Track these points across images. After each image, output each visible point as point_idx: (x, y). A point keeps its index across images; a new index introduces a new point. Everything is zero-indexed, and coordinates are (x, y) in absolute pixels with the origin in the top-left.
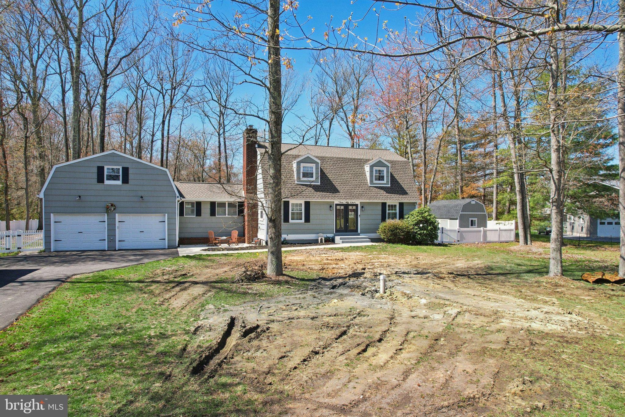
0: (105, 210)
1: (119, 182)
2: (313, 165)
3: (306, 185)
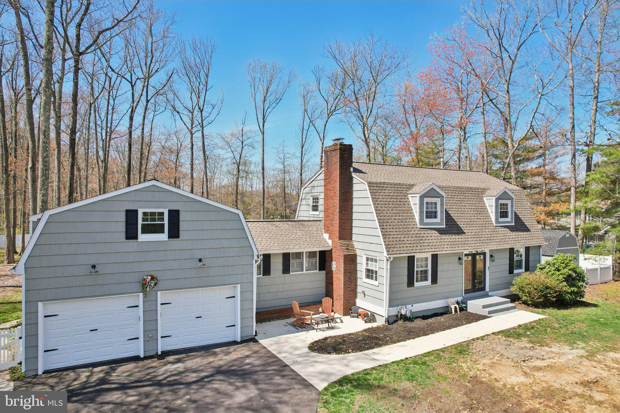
0: (139, 287)
1: (164, 237)
2: (438, 200)
3: (430, 229)
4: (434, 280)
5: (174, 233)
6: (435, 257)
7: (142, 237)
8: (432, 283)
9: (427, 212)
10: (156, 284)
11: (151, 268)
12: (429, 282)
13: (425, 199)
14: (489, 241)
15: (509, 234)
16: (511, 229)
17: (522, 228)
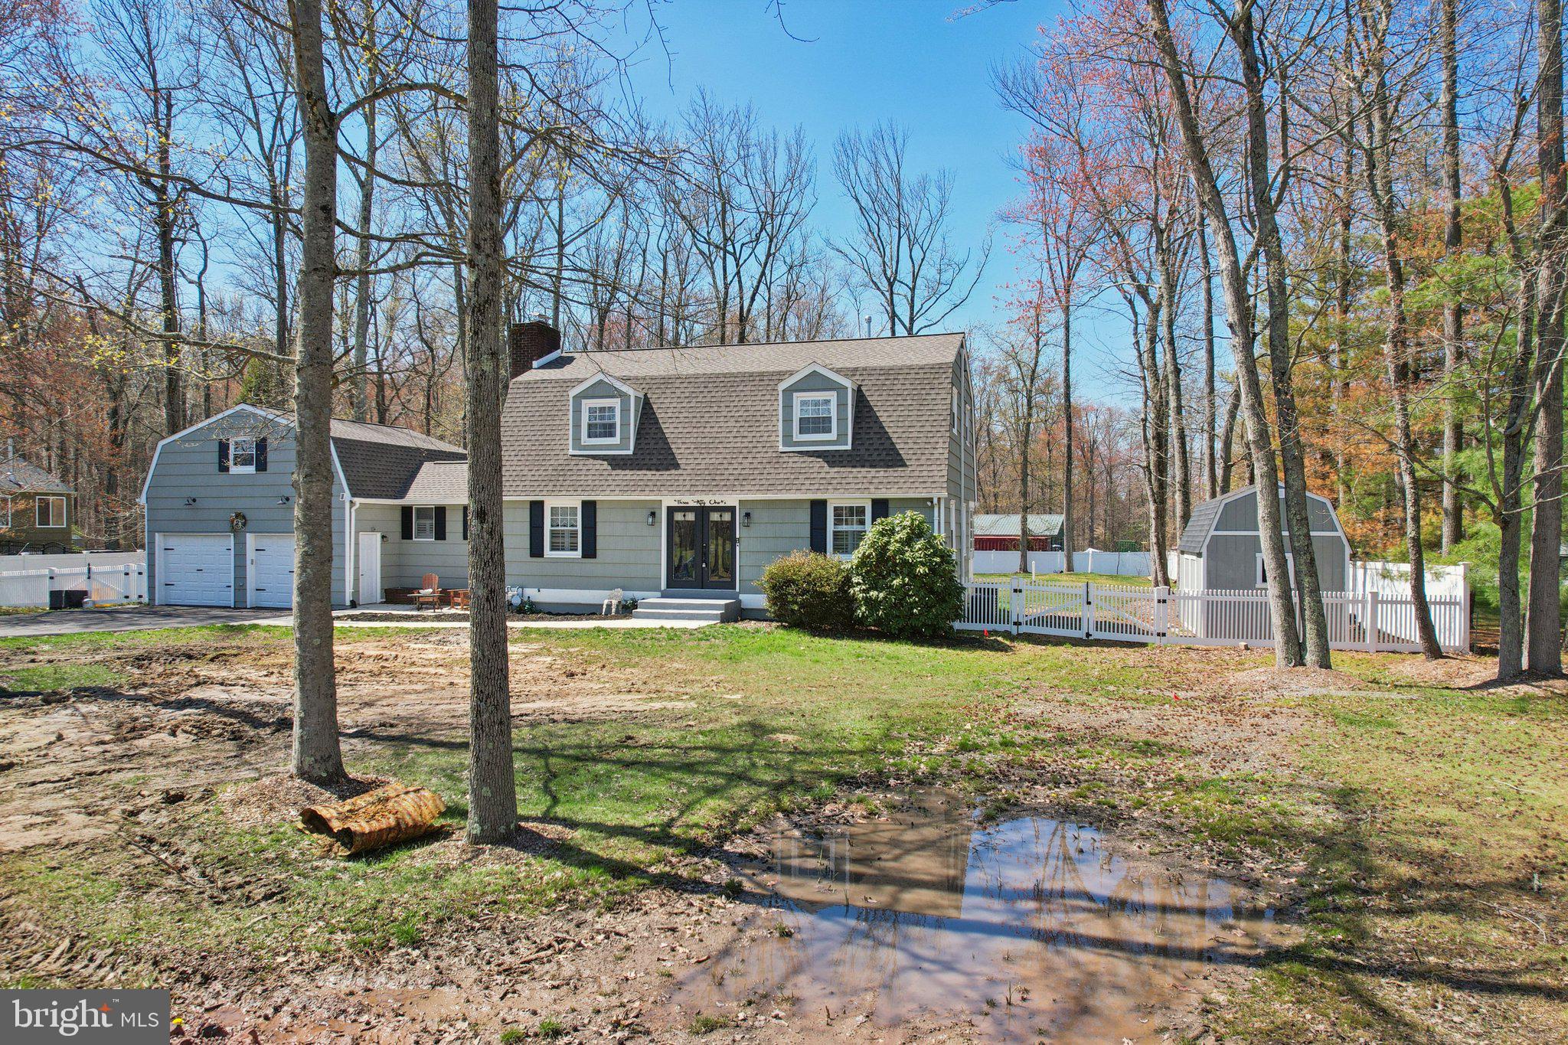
0: (229, 526)
2: (616, 403)
3: (594, 457)
4: (590, 551)
5: (262, 467)
6: (589, 508)
7: (235, 470)
8: (584, 556)
9: (590, 426)
10: (244, 524)
11: (241, 505)
12: (578, 554)
13: (584, 402)
14: (738, 482)
15: (816, 470)
16: (833, 459)
17: (875, 457)
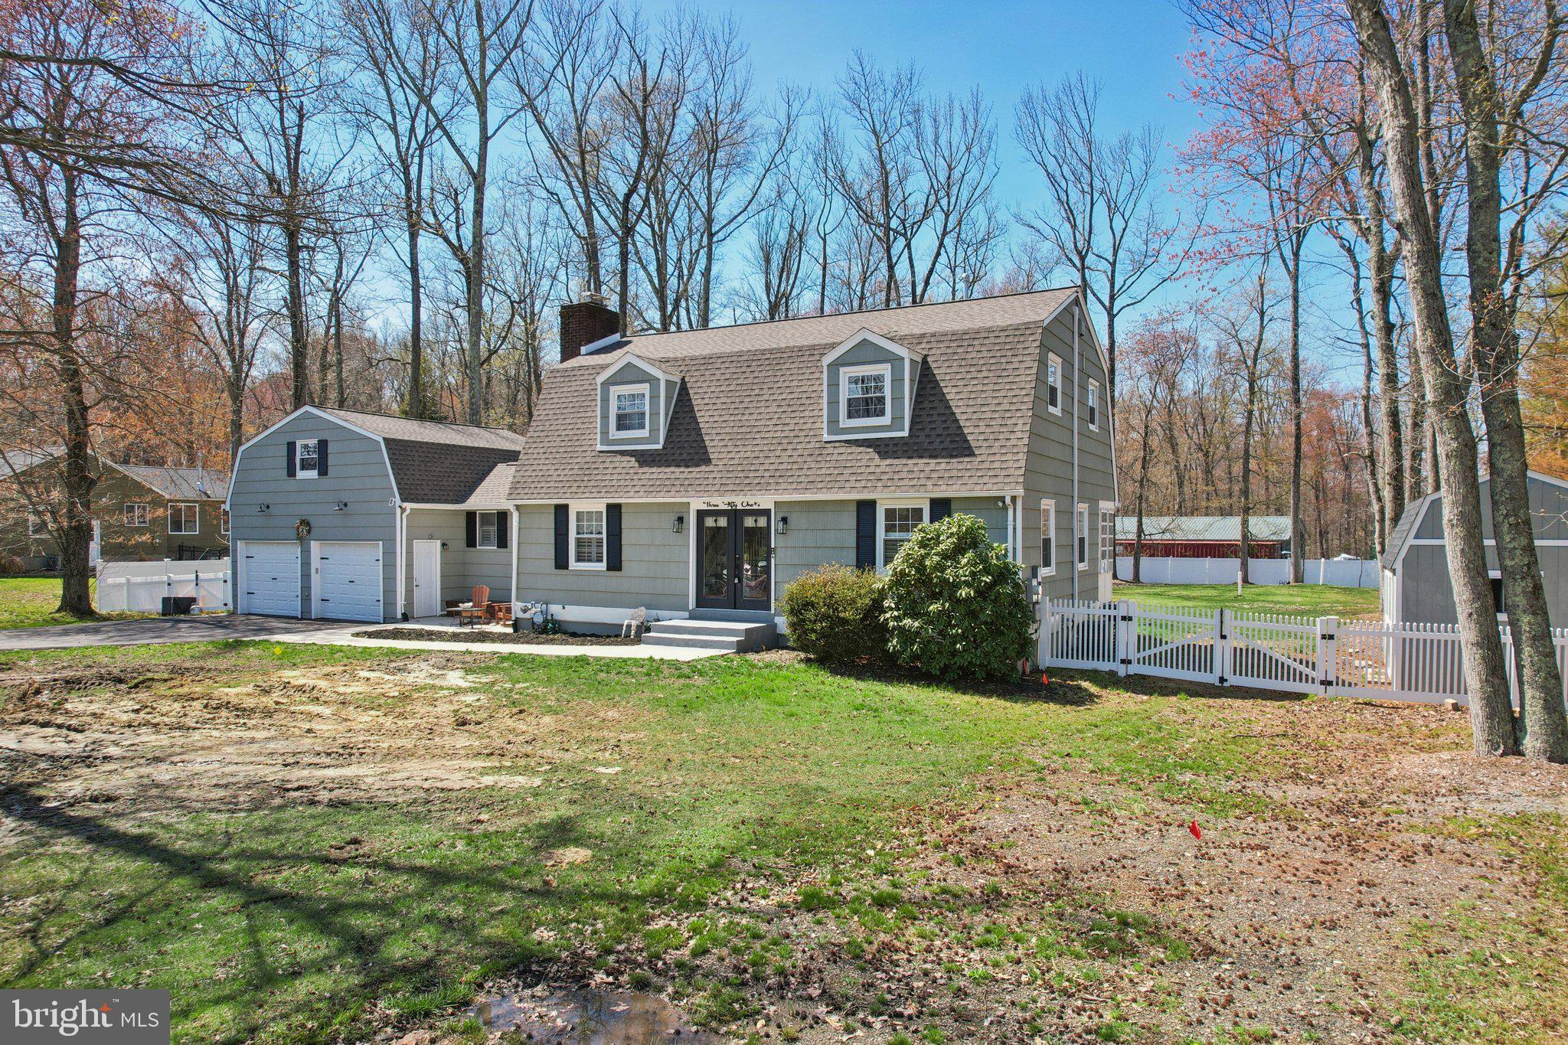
0: (297, 533)
2: (645, 389)
3: (622, 453)
4: (615, 564)
5: (323, 472)
6: (614, 512)
7: (301, 474)
8: (609, 569)
9: (618, 417)
11: (306, 511)
12: (602, 566)
13: (612, 389)
14: (776, 479)
15: (864, 462)
16: (885, 448)
17: (936, 445)
